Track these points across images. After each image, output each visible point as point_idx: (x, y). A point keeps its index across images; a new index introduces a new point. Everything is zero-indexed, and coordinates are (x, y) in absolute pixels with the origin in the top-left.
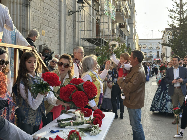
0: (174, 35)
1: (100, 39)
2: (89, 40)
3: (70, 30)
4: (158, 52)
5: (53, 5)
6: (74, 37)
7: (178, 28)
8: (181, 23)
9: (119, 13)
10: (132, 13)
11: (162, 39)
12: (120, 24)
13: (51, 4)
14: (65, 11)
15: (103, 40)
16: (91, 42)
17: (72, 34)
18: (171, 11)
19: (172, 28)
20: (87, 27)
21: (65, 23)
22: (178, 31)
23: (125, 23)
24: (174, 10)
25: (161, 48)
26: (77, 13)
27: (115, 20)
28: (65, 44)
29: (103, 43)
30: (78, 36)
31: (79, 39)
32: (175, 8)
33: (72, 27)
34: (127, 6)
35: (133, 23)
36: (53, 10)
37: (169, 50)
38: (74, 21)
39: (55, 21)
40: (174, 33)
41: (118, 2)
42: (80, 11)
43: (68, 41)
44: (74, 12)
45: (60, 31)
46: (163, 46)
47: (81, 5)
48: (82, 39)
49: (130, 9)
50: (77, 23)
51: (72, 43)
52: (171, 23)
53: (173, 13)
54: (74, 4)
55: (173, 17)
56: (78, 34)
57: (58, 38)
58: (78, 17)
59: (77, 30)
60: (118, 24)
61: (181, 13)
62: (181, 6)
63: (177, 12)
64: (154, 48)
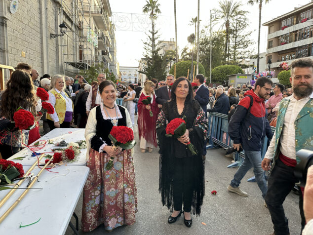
0: (148, 64)
1: (84, 64)
2: (73, 64)
3: (53, 54)
4: (136, 79)
5: (33, 27)
6: (57, 60)
7: (151, 59)
8: (153, 54)
9: (101, 41)
10: (113, 43)
11: (139, 67)
12: (102, 51)
13: (30, 24)
14: (47, 34)
15: (86, 65)
16: (75, 67)
17: (55, 57)
18: (146, 43)
19: (147, 59)
20: (71, 52)
21: (47, 46)
22: (151, 61)
23: (107, 51)
24: (148, 43)
26: (59, 37)
27: (97, 47)
28: (48, 67)
29: (86, 68)
31: (63, 63)
32: (149, 41)
33: (55, 50)
34: (108, 36)
35: (114, 52)
36: (33, 32)
37: (144, 77)
38: (57, 44)
39: (36, 44)
40: (148, 63)
41: (100, 31)
42: (63, 35)
43: (51, 64)
44: (57, 36)
45: (42, 54)
46: (139, 74)
47: (63, 29)
48: (66, 63)
49: (111, 38)
50: (60, 47)
51: (55, 66)
52: (146, 54)
53: (147, 45)
54: (56, 28)
55: (147, 49)
56: (62, 58)
57: (40, 61)
58: (61, 41)
59: (60, 53)
60: (100, 52)
61: (153, 46)
62: (153, 40)
63: (150, 45)
64: (133, 75)
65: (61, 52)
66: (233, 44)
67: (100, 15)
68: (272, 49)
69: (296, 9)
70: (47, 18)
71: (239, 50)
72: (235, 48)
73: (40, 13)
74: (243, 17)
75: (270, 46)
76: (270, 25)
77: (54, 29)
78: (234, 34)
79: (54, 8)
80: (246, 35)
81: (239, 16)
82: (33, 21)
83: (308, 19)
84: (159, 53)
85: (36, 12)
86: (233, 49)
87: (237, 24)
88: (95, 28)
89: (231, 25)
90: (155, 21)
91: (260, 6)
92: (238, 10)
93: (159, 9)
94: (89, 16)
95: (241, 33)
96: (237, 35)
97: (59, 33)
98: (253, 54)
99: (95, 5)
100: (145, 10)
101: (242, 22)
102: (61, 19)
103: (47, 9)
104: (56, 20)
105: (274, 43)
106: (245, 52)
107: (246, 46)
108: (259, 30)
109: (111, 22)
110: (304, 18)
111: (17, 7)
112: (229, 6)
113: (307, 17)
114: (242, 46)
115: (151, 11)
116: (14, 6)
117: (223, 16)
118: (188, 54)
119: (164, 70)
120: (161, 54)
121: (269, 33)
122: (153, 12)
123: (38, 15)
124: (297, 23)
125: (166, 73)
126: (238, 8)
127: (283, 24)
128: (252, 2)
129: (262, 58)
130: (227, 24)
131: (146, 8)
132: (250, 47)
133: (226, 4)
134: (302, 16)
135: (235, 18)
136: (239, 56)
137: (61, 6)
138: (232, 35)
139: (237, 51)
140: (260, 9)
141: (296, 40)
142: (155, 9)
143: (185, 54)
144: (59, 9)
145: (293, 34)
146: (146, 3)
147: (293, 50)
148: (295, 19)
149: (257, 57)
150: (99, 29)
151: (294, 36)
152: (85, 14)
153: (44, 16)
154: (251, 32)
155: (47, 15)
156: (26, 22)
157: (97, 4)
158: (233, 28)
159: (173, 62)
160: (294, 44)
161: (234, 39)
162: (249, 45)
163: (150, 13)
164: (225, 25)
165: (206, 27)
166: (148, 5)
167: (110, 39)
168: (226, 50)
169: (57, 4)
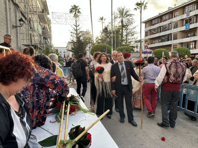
0: (74, 46)
1: (36, 46)
4: (65, 55)
5: (2, 21)
6: (17, 43)
7: (75, 42)
8: (77, 39)
9: (44, 30)
10: (50, 32)
11: (67, 47)
12: (44, 37)
14: (10, 26)
17: (16, 41)
18: (72, 32)
19: (73, 42)
20: (25, 37)
23: (46, 37)
24: (73, 32)
25: (66, 52)
26: (18, 28)
27: (41, 34)
30: (20, 43)
32: (74, 31)
33: (16, 36)
34: (48, 27)
35: (51, 38)
36: (2, 24)
37: (71, 53)
38: (17, 33)
39: (4, 32)
42: (21, 26)
44: (16, 27)
46: (67, 52)
47: (22, 22)
48: (23, 45)
50: (18, 34)
51: (16, 47)
52: (72, 39)
53: (72, 34)
54: (16, 22)
55: (73, 36)
56: (20, 41)
58: (19, 30)
59: (19, 38)
60: (42, 38)
61: (77, 34)
62: (77, 31)
63: (75, 33)
64: (63, 52)
67: (43, 14)
68: (148, 37)
69: (160, 14)
70: (10, 15)
71: (129, 37)
72: (126, 36)
73: (6, 11)
74: (131, 17)
75: (146, 35)
76: (146, 22)
77: (15, 22)
78: (126, 28)
79: (14, 8)
80: (133, 28)
81: (128, 17)
83: (167, 20)
84: (81, 38)
85: (3, 10)
86: (125, 37)
87: (127, 22)
88: (39, 22)
89: (124, 22)
90: (77, 19)
91: (141, 12)
92: (128, 13)
93: (80, 11)
94: (37, 14)
95: (130, 27)
96: (128, 28)
97: (18, 24)
98: (137, 40)
99: (39, 7)
100: (71, 12)
101: (130, 21)
102: (19, 16)
103: (10, 8)
104: (16, 16)
105: (149, 33)
106: (133, 39)
107: (133, 35)
108: (141, 26)
109: (49, 18)
110: (165, 19)
112: (123, 11)
113: (166, 19)
114: (131, 35)
115: (75, 12)
117: (120, 17)
118: (99, 40)
119: (85, 49)
120: (82, 40)
121: (146, 27)
122: (76, 13)
123: (5, 12)
124: (161, 22)
125: (86, 51)
127: (153, 22)
128: (136, 9)
129: (142, 42)
130: (122, 22)
131: (72, 10)
132: (135, 36)
133: (121, 10)
134: (163, 18)
135: (126, 18)
136: (129, 41)
137: (19, 7)
138: (125, 28)
140: (141, 13)
141: (160, 32)
142: (77, 11)
143: (98, 39)
144: (18, 9)
145: (159, 28)
146: (72, 8)
147: (159, 37)
148: (160, 20)
149: (140, 41)
150: (41, 22)
151: (159, 30)
152: (35, 13)
153: (8, 13)
154: (136, 27)
155: (10, 13)
157: (40, 7)
158: (125, 24)
159: (91, 44)
160: (160, 34)
161: (126, 31)
162: (135, 34)
163: (74, 13)
164: (120, 22)
165: (110, 23)
166: (73, 9)
167: (48, 30)
168: (121, 37)
169: (16, 5)
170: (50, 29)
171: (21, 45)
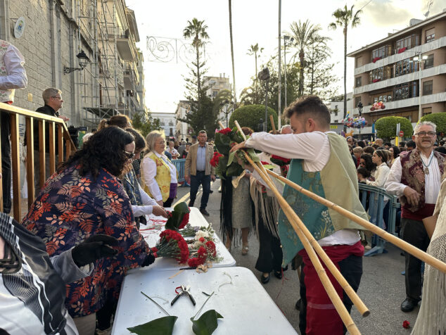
0: (193, 110)
1: (111, 110)
2: (95, 111)
3: (67, 96)
4: (171, 129)
5: (42, 57)
6: (73, 106)
7: (196, 102)
8: (199, 95)
9: (127, 76)
10: (141, 79)
11: (176, 113)
12: (128, 91)
13: (38, 54)
14: (59, 68)
15: (115, 112)
16: (98, 115)
17: (69, 101)
18: (188, 80)
19: (190, 102)
20: (88, 93)
21: (60, 85)
22: (196, 104)
23: (133, 91)
24: (191, 79)
25: (174, 124)
26: (75, 72)
27: (123, 85)
30: (78, 104)
32: (192, 77)
33: (69, 90)
34: (136, 68)
35: (142, 92)
36: (43, 63)
37: (185, 126)
38: (72, 82)
40: (192, 107)
41: (123, 62)
42: (82, 69)
44: (71, 70)
46: (177, 122)
47: (83, 60)
48: (85, 108)
49: (139, 73)
50: (76, 85)
51: (70, 114)
52: (188, 95)
53: (189, 83)
54: (71, 59)
55: (190, 88)
56: (79, 101)
58: (77, 77)
59: (76, 95)
60: (125, 93)
61: (199, 84)
62: (199, 76)
63: (195, 82)
64: (167, 124)
65: (78, 93)
66: (308, 81)
67: (126, 40)
68: (361, 88)
69: (390, 35)
70: (59, 45)
71: (318, 90)
72: (311, 86)
73: (52, 37)
74: (322, 44)
75: (357, 85)
76: (357, 55)
77: (68, 60)
78: (310, 68)
79: (68, 31)
80: (327, 69)
81: (315, 44)
82: (42, 49)
83: (407, 49)
84: (209, 92)
85: (46, 36)
86: (309, 89)
87: (313, 54)
88: (119, 59)
89: (306, 55)
90: (200, 49)
91: (345, 31)
92: (314, 36)
93: (206, 33)
94: (114, 41)
95: (320, 66)
96: (314, 69)
97: (76, 65)
98: (336, 95)
99: (118, 26)
100: (187, 34)
101: (320, 52)
102: (78, 46)
103: (60, 31)
104: (71, 47)
105: (363, 80)
106: (325, 93)
107: (326, 84)
108: (345, 63)
109: (139, 49)
110: (402, 47)
111: (23, 28)
112: (304, 30)
113: (406, 46)
114: (322, 83)
115: (195, 36)
116: (20, 27)
117: (296, 44)
118: (249, 95)
119: (217, 118)
120: (210, 96)
121: (356, 66)
122: (197, 36)
123: (49, 40)
124: (393, 53)
125: (218, 122)
126: (315, 33)
127: (375, 55)
128: (335, 25)
129: (349, 99)
130: (302, 54)
131: (188, 31)
132: (332, 86)
133: (300, 27)
134: (398, 44)
135: (311, 46)
137: (77, 27)
138: (308, 69)
139: (315, 91)
140: (346, 35)
141: (392, 77)
142: (201, 32)
143: (245, 95)
144: (75, 31)
145: (388, 68)
146: (189, 25)
147: (388, 89)
148: (390, 48)
149: (343, 98)
150: (123, 59)
151: (389, 72)
152: (110, 39)
153: (56, 42)
154: (333, 65)
155: (60, 40)
156: (33, 50)
157: (120, 25)
158: (308, 60)
159: (229, 105)
160: (390, 81)
162: (331, 82)
163: (193, 37)
164: (298, 55)
165: (273, 58)
166: (191, 27)
167: (137, 74)
168: (300, 90)
169: (72, 24)
170: (140, 73)
171: (80, 109)
